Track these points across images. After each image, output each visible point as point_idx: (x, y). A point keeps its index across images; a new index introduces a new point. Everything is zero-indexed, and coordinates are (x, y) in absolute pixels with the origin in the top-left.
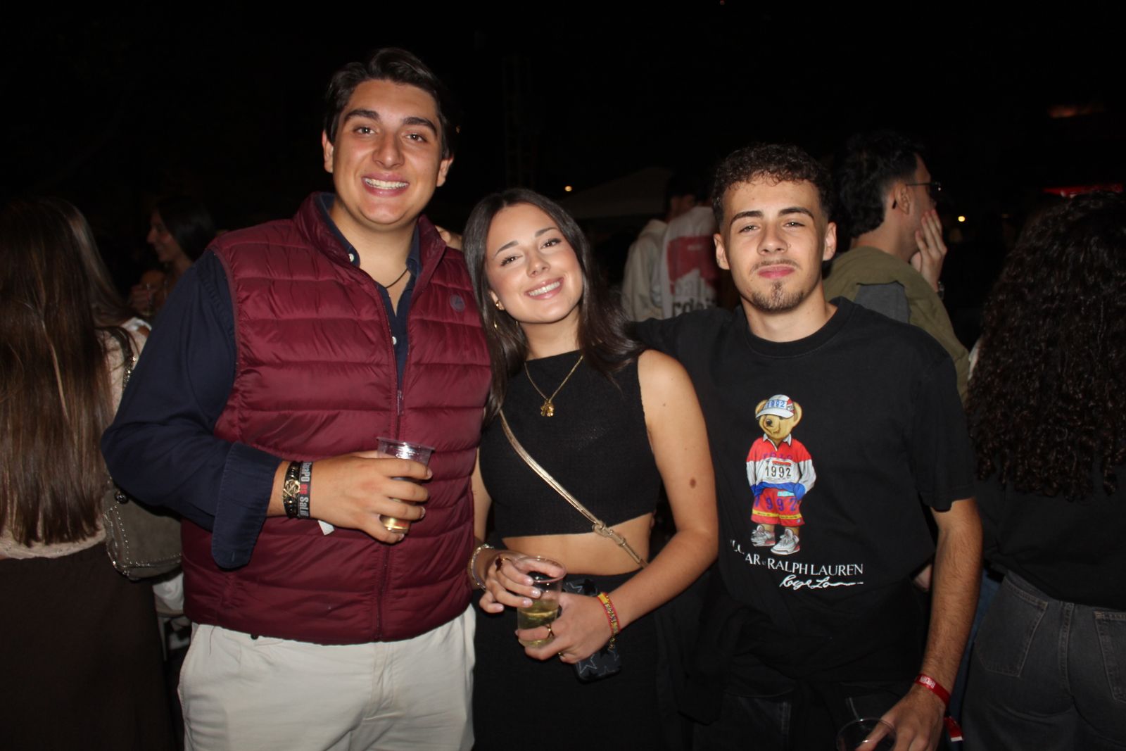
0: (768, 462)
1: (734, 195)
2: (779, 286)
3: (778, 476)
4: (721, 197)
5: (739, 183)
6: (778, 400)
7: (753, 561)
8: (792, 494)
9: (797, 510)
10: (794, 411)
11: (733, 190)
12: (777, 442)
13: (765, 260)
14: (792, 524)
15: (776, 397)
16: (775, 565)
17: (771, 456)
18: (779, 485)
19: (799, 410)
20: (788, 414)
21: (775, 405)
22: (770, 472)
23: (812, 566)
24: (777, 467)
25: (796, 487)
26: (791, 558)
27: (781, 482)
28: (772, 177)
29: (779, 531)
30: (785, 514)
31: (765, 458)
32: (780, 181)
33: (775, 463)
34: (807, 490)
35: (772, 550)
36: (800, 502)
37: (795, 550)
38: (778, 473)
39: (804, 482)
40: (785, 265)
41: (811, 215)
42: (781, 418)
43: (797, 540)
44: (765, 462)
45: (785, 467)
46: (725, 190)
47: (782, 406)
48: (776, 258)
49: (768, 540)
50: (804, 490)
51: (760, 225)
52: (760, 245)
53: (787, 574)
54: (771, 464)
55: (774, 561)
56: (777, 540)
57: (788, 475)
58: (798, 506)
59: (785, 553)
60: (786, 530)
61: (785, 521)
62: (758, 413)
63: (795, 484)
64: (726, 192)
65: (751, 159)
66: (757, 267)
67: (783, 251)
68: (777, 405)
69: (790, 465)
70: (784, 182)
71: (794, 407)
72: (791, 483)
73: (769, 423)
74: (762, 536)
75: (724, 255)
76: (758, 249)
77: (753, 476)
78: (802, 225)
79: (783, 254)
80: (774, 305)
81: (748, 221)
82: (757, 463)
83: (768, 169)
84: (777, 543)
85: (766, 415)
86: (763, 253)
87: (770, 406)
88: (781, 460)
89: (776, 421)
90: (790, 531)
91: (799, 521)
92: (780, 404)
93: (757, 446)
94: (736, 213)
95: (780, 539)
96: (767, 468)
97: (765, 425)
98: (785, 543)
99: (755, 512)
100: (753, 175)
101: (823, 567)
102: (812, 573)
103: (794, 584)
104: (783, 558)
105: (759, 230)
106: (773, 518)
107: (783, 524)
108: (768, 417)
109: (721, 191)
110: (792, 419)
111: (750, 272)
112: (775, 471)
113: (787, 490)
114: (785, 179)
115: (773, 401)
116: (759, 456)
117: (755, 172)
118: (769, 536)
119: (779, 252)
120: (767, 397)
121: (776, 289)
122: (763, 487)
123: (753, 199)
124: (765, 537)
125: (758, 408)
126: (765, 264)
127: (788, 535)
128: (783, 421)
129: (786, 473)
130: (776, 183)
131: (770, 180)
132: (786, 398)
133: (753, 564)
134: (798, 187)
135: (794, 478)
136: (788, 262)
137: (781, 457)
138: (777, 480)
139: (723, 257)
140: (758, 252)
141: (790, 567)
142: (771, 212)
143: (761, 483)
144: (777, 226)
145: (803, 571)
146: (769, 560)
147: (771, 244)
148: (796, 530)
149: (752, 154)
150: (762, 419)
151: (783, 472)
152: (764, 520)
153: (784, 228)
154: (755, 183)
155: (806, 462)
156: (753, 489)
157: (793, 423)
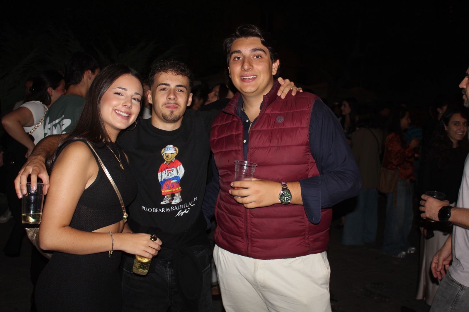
0: (166, 171)
1: (160, 76)
2: (173, 112)
3: (169, 175)
4: (153, 76)
5: (162, 72)
6: (169, 147)
7: (162, 211)
8: (176, 181)
9: (179, 186)
10: (176, 150)
11: (159, 74)
12: (169, 163)
13: (169, 102)
14: (176, 192)
15: (168, 146)
16: (174, 209)
17: (166, 169)
18: (170, 178)
19: (177, 149)
20: (174, 152)
21: (168, 149)
22: (167, 174)
23: (186, 204)
24: (169, 172)
25: (177, 177)
26: (179, 204)
27: (171, 177)
28: (175, 72)
29: (173, 195)
30: (175, 189)
31: (164, 170)
32: (178, 75)
33: (168, 171)
34: (181, 177)
35: (172, 203)
36: (179, 182)
37: (180, 200)
38: (169, 174)
39: (179, 175)
40: (176, 105)
41: (186, 89)
42: (172, 154)
43: (180, 197)
44: (165, 171)
45: (171, 172)
46: (155, 74)
47: (171, 149)
48: (173, 102)
49: (170, 201)
50: (180, 178)
51: (168, 89)
52: (168, 96)
53: (179, 211)
54: (166, 172)
55: (173, 207)
56: (173, 199)
57: (173, 174)
58: (179, 184)
59: (177, 203)
60: (175, 194)
61: (174, 191)
62: (163, 153)
63: (176, 177)
64: (156, 74)
65: (168, 65)
66: (165, 104)
67: (176, 100)
68: (169, 149)
69: (173, 170)
70: (179, 75)
71: (175, 149)
72: (175, 177)
73: (168, 156)
74: (168, 199)
75: (151, 98)
76: (167, 98)
77: (161, 178)
78: (183, 91)
79: (176, 101)
80: (170, 119)
81: (164, 86)
82: (162, 172)
83: (174, 70)
84: (173, 200)
85: (166, 153)
86: (169, 99)
87: (167, 150)
88: (170, 169)
89: (170, 155)
90: (176, 194)
91: (180, 189)
92: (170, 149)
93: (162, 166)
94: (160, 83)
95: (174, 198)
96: (165, 173)
97: (166, 157)
98: (176, 199)
99: (163, 191)
100: (168, 71)
101: (190, 203)
102: (186, 207)
103: (181, 214)
104: (176, 205)
105: (168, 91)
106: (170, 192)
107: (174, 193)
108: (167, 154)
109: (154, 74)
110: (175, 153)
111: (162, 106)
112: (168, 174)
113: (174, 180)
114: (179, 74)
115: (167, 148)
116: (162, 170)
117: (169, 70)
118: (170, 199)
119: (174, 100)
120: (165, 147)
121: (171, 113)
122: (165, 180)
123: (167, 79)
124: (169, 200)
125: (162, 151)
126: (168, 103)
127: (176, 196)
128: (173, 154)
129: (172, 173)
130: (176, 75)
131: (174, 73)
132: (172, 146)
133: (162, 212)
134: (183, 78)
135: (175, 174)
136: (177, 104)
137: (170, 168)
138: (170, 177)
139: (151, 99)
140: (167, 99)
141: (180, 207)
142: (173, 85)
143: (164, 179)
144: (174, 90)
145: (183, 207)
146: (172, 207)
147: (172, 97)
148: (179, 193)
149: (169, 63)
150: (164, 155)
151: (171, 173)
152: (167, 194)
153: (177, 92)
154: (169, 73)
155: (180, 166)
156: (160, 183)
157: (176, 154)
